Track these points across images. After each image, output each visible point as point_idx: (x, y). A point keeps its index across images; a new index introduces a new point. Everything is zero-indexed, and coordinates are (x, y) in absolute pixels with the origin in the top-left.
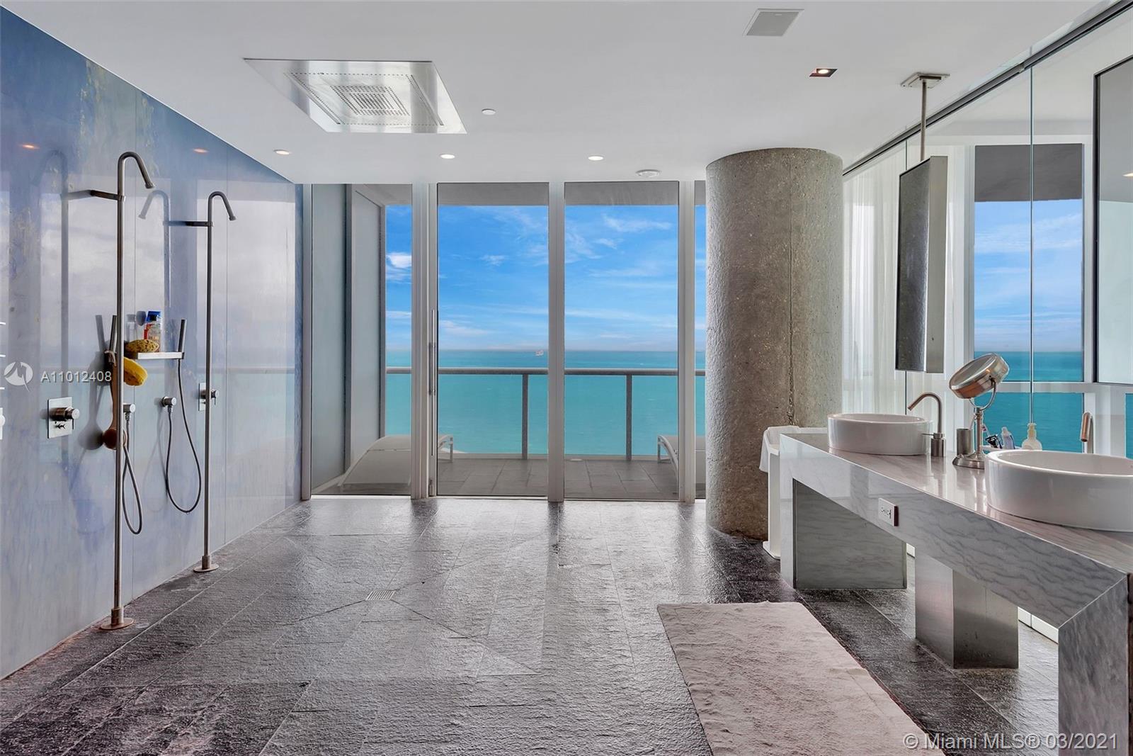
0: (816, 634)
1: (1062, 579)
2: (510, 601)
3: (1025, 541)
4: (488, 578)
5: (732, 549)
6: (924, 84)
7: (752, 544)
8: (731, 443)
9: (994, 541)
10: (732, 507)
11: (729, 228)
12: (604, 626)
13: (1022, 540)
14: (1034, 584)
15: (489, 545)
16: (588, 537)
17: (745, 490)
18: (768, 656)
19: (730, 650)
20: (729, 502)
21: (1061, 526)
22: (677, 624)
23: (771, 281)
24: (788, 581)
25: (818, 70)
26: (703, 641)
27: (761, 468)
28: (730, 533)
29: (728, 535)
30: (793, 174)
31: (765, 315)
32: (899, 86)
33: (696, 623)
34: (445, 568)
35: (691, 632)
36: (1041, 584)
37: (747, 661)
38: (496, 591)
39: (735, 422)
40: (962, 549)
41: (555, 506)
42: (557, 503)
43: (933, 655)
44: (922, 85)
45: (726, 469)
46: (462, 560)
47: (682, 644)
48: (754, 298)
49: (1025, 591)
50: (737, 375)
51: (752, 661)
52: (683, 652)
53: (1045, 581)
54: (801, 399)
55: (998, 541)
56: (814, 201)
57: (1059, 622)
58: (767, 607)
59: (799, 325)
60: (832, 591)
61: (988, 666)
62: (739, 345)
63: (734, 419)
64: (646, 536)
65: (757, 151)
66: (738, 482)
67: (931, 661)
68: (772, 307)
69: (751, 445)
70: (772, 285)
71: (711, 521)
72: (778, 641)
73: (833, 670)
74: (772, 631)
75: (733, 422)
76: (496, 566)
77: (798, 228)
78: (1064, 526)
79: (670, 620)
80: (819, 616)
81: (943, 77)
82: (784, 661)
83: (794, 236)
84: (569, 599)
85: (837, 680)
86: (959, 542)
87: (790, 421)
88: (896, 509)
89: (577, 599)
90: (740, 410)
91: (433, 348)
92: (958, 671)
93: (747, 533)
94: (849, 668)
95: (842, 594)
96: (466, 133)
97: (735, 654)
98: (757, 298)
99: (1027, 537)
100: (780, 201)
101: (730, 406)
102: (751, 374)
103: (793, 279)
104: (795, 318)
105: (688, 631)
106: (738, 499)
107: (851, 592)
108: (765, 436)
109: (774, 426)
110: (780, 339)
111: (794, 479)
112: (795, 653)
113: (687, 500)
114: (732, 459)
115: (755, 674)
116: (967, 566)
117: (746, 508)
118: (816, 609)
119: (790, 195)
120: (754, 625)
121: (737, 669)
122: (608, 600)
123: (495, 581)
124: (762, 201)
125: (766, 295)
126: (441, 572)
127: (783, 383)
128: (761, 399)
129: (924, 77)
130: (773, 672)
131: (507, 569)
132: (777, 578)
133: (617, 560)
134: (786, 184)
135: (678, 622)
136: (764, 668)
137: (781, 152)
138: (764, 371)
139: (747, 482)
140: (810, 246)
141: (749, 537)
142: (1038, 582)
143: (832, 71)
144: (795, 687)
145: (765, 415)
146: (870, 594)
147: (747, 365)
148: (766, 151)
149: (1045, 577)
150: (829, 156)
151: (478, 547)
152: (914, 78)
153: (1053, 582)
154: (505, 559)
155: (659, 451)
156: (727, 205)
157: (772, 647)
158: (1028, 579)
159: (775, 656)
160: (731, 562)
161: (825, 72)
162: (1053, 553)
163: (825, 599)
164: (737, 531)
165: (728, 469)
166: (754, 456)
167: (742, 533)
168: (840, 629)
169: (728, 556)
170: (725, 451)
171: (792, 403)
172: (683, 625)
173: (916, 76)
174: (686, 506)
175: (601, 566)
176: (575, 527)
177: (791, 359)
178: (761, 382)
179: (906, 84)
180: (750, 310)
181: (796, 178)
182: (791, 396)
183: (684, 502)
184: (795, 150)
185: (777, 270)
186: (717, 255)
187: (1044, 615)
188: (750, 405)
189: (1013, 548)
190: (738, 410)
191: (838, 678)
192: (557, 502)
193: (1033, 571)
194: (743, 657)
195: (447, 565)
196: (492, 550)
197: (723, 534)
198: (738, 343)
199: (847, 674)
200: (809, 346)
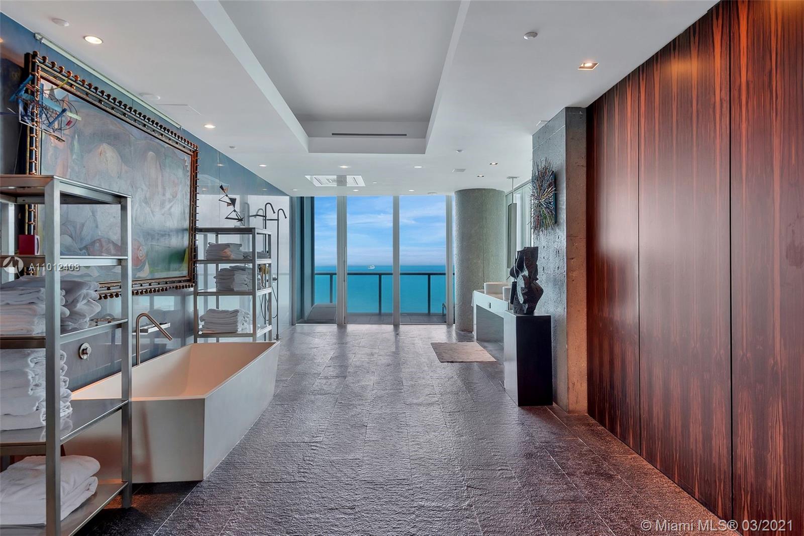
2: (384, 343)
4: (375, 340)
16: (409, 332)
28: (463, 331)
29: (461, 332)
31: (475, 250)
41: (396, 327)
42: (396, 325)
46: (364, 337)
48: (470, 243)
54: (487, 280)
56: (492, 207)
68: (477, 246)
69: (468, 297)
70: (477, 238)
71: (456, 329)
77: (486, 217)
83: (485, 220)
87: (481, 288)
89: (405, 342)
91: (345, 262)
95: (489, 339)
96: (365, 186)
100: (479, 207)
102: (469, 271)
103: (484, 236)
104: (485, 250)
109: (476, 290)
110: (480, 258)
113: (449, 324)
117: (468, 321)
119: (483, 206)
123: (378, 341)
124: (473, 208)
125: (475, 242)
127: (480, 274)
128: (473, 280)
134: (481, 201)
137: (479, 190)
138: (474, 270)
140: (489, 224)
145: (473, 286)
147: (468, 268)
150: (499, 191)
151: (369, 334)
156: (461, 208)
164: (465, 330)
167: (467, 330)
174: (449, 326)
175: (413, 337)
177: (484, 265)
178: (473, 274)
180: (469, 247)
181: (485, 199)
182: (484, 279)
184: (484, 189)
185: (478, 233)
186: (458, 227)
188: (468, 283)
195: (360, 338)
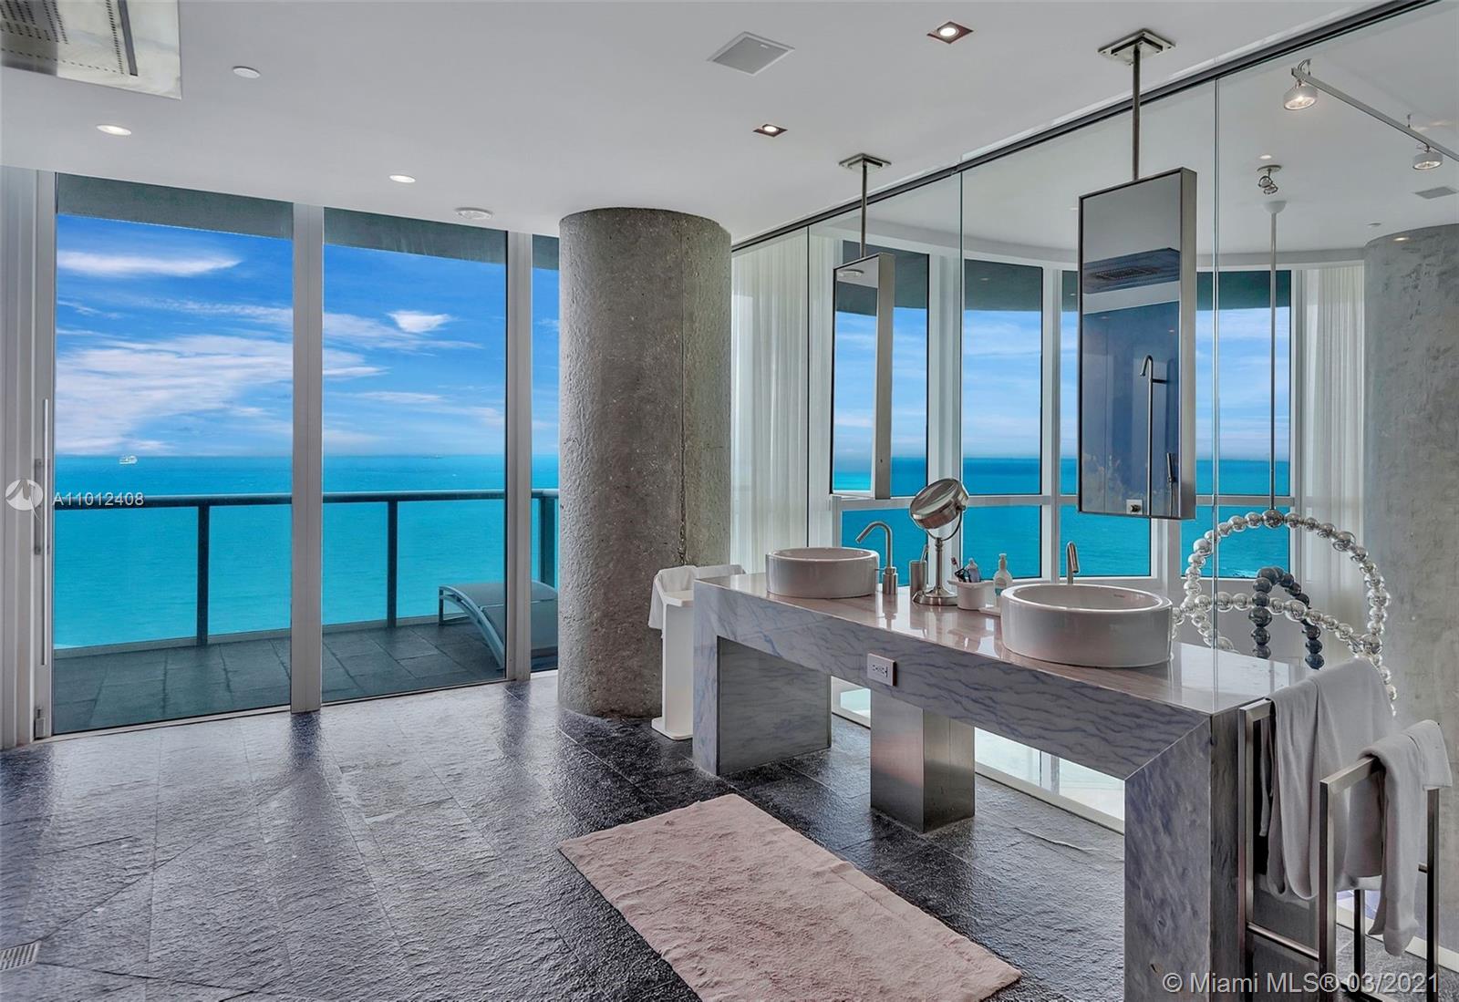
0: (773, 831)
1: (1130, 728)
2: (305, 901)
3: (1083, 691)
4: (240, 871)
5: (615, 738)
6: (865, 167)
7: (637, 726)
8: (605, 594)
9: (1038, 693)
10: (604, 680)
11: (601, 305)
12: (491, 900)
13: (1077, 690)
14: (1093, 735)
15: (212, 810)
16: (394, 761)
17: (624, 654)
18: (738, 878)
19: (688, 885)
20: (600, 673)
21: (1096, 668)
22: (602, 866)
23: (659, 380)
24: (707, 766)
25: (764, 127)
26: (648, 882)
27: (651, 624)
28: (602, 715)
29: (599, 719)
30: (685, 246)
31: (652, 424)
32: (837, 164)
33: (625, 857)
34: (136, 871)
35: (626, 874)
36: (1103, 735)
37: (717, 892)
38: (269, 891)
39: (611, 565)
40: (993, 704)
42: (307, 714)
43: (898, 824)
44: (862, 169)
45: (596, 630)
46: (167, 849)
47: (624, 896)
48: (636, 403)
49: (1081, 745)
50: (614, 502)
51: (722, 891)
52: (632, 906)
53: (1108, 731)
54: (694, 530)
55: (1044, 693)
56: (708, 283)
57: (1126, 773)
58: (701, 809)
59: (692, 437)
60: (761, 769)
61: (952, 821)
62: (617, 462)
63: (609, 562)
64: (485, 742)
65: (640, 209)
66: (613, 645)
67: (900, 830)
68: (660, 414)
69: (633, 595)
70: (660, 385)
72: (738, 854)
73: (818, 874)
74: (724, 841)
75: (607, 566)
76: (246, 845)
77: (691, 314)
78: (1100, 668)
79: (589, 863)
80: (762, 804)
81: (884, 164)
82: (759, 879)
83: (686, 325)
84: (413, 872)
85: (827, 885)
86: (991, 698)
87: (682, 560)
88: (895, 664)
89: (426, 869)
90: (618, 550)
91: (46, 468)
92: (928, 835)
93: (626, 712)
94: (833, 866)
95: (771, 769)
97: (697, 889)
98: (641, 401)
99: (1084, 686)
100: (670, 278)
101: (603, 545)
102: (633, 501)
103: (685, 380)
104: (688, 429)
105: (621, 873)
106: (613, 668)
107: (780, 765)
108: (656, 581)
109: (666, 568)
110: (670, 456)
111: (718, 637)
112: (765, 864)
113: (520, 677)
114: (605, 615)
115: (736, 909)
116: (1002, 724)
117: (625, 678)
118: (756, 797)
119: (682, 272)
120: (697, 840)
121: (710, 910)
122: (478, 856)
123: (256, 872)
124: (647, 276)
125: (652, 399)
126: (128, 881)
127: (673, 512)
128: (645, 534)
129: (867, 159)
130: (755, 899)
131: (270, 847)
132: (690, 767)
133: (460, 788)
134: (677, 258)
135: (601, 863)
136: (742, 897)
137: (670, 215)
138: (650, 498)
139: (626, 643)
140: (703, 339)
141: (629, 716)
142: (1098, 733)
143: (781, 131)
144: (788, 910)
145: (651, 554)
146: (800, 763)
147: (627, 491)
148: (652, 211)
149: (1107, 727)
150: (721, 229)
151: (189, 817)
152: (857, 159)
153: (1119, 732)
154: (258, 829)
155: (441, 609)
156: (599, 275)
157: (733, 865)
158: (1085, 731)
159: (745, 876)
160: (623, 757)
161: (771, 129)
162: (1118, 701)
163: (757, 781)
164: (612, 711)
165: (600, 629)
166: (636, 608)
167: (619, 712)
168: (793, 816)
169: (614, 750)
170: (594, 605)
171: (683, 536)
172: (610, 866)
173: (860, 158)
174: (515, 683)
175: (440, 803)
176: (362, 748)
177: (682, 481)
178: (646, 512)
179: (846, 164)
180: (631, 417)
181: (687, 252)
182: (683, 527)
183: (515, 680)
185: (666, 366)
186: (583, 342)
187: (1106, 768)
188: (631, 543)
189: (1066, 699)
190: (615, 549)
191: (827, 882)
192: (309, 712)
193: (1093, 722)
194: (709, 889)
195: (139, 864)
196: (221, 817)
197: (592, 718)
198: (614, 460)
199: (832, 875)
200: (703, 465)
